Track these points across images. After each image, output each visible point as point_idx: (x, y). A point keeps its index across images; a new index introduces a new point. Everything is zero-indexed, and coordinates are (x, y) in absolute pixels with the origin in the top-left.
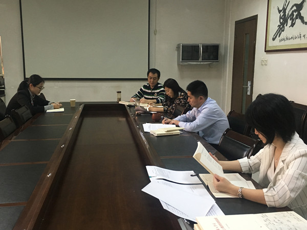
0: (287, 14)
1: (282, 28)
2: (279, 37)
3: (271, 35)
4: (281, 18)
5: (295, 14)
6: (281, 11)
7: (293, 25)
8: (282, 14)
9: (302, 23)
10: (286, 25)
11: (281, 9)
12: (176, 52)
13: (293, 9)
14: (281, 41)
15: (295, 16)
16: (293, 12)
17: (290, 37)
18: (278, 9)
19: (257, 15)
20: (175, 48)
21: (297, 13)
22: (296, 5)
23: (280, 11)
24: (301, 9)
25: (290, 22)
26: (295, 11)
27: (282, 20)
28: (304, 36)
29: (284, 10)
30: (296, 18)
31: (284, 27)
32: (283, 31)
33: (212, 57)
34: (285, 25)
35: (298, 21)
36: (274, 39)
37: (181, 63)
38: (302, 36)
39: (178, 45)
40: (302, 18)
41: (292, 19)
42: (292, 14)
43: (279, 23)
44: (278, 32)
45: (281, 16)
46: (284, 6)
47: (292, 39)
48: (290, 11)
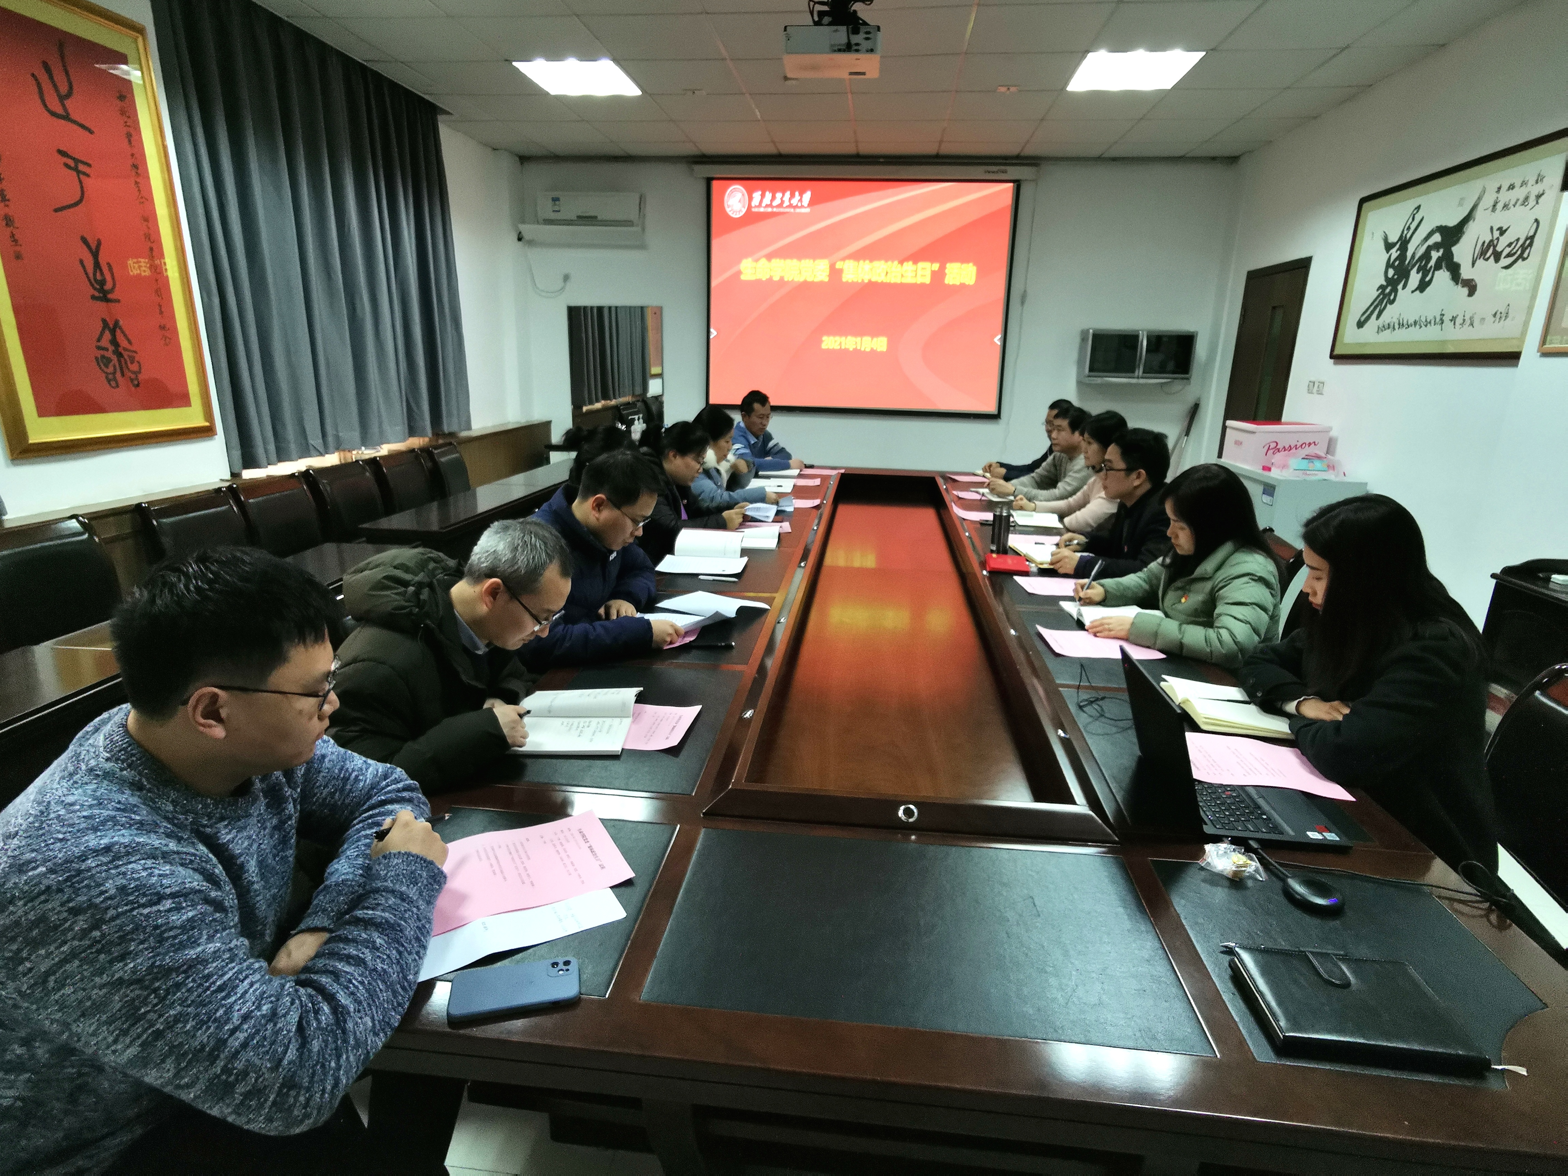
0: (1409, 254)
1: (1390, 294)
2: (1377, 319)
3: (1353, 314)
4: (1389, 265)
5: (1436, 255)
6: (1394, 245)
7: (1423, 286)
8: (1394, 253)
9: (1451, 283)
10: (1404, 287)
13: (1430, 242)
14: (1381, 329)
15: (1432, 263)
16: (1429, 249)
17: (1411, 321)
18: (1386, 239)
20: (1073, 343)
21: (1440, 254)
22: (1440, 229)
23: (1389, 246)
24: (1456, 243)
25: (1415, 278)
26: (1436, 247)
27: (1391, 272)
28: (1454, 319)
29: (1404, 242)
30: (1438, 267)
31: (1396, 293)
32: (1392, 302)
34: (1400, 287)
35: (1442, 277)
36: (1361, 325)
37: (1087, 380)
38: (1447, 318)
39: (1082, 332)
40: (1454, 270)
41: (1424, 271)
42: (1427, 255)
43: (1383, 278)
44: (1375, 304)
45: (1392, 260)
46: (1406, 232)
47: (1417, 326)
48: (1420, 246)
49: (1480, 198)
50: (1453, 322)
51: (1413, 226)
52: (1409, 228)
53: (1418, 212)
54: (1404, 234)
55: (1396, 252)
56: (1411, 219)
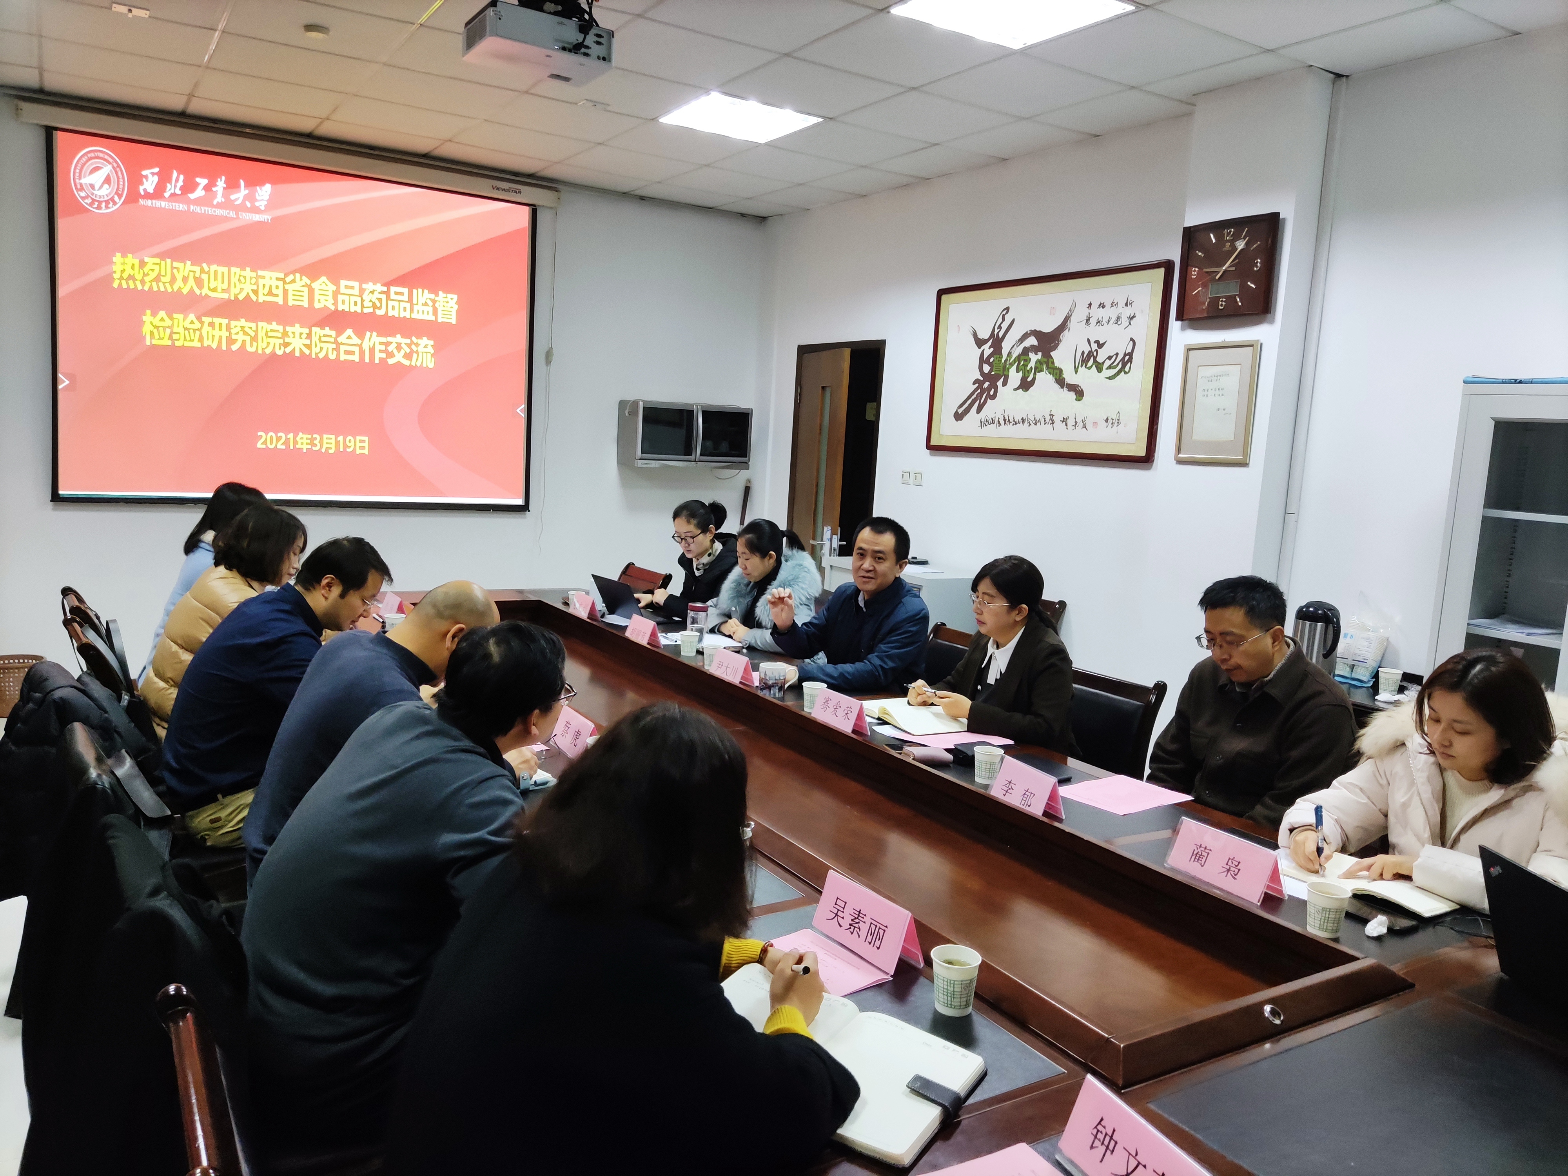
0: (1005, 352)
1: (987, 388)
3: (947, 407)
4: (982, 360)
6: (986, 341)
7: (1026, 385)
8: (986, 349)
9: (1057, 386)
10: (1005, 384)
11: (984, 334)
13: (1027, 344)
14: (985, 424)
15: (1032, 364)
16: (1026, 351)
18: (975, 335)
22: (1035, 333)
23: (980, 343)
24: (1055, 348)
25: (1015, 377)
26: (1034, 349)
27: (986, 368)
28: (1065, 420)
29: (997, 342)
30: (1038, 369)
32: (993, 397)
34: (1000, 383)
35: (1044, 379)
36: (958, 417)
37: (640, 464)
38: (1056, 418)
41: (1024, 371)
42: (1024, 356)
43: (979, 373)
44: (973, 397)
45: (985, 356)
46: (997, 331)
47: (1026, 423)
48: (1016, 346)
49: (1071, 311)
50: (1064, 423)
51: (1005, 326)
52: (1000, 327)
53: (1007, 313)
54: (996, 333)
55: (989, 348)
56: (1000, 320)
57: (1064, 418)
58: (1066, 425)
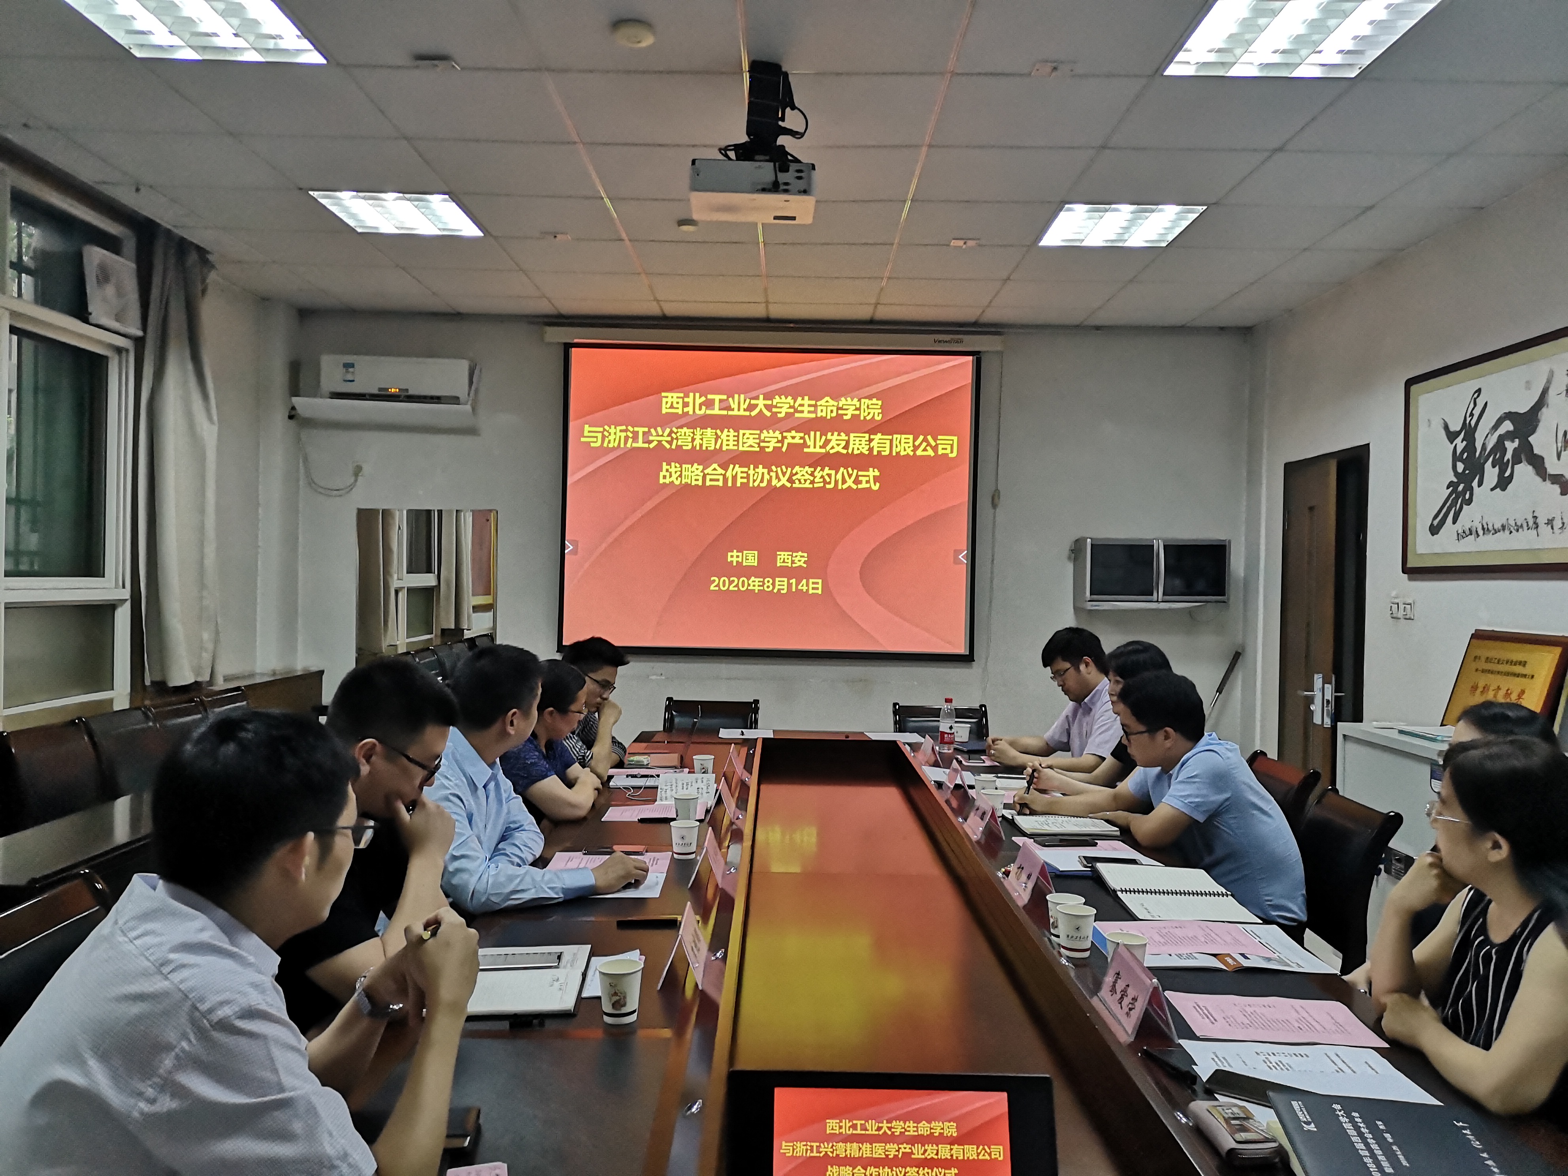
0: (1479, 446)
1: (1464, 492)
2: (1455, 521)
3: (1422, 519)
4: (1456, 458)
5: (1511, 446)
6: (1457, 434)
7: (1503, 483)
8: (1460, 444)
9: (1538, 479)
10: (1480, 484)
11: (1455, 426)
12: (1070, 567)
13: (1502, 430)
14: (1460, 536)
15: (1509, 456)
16: (1501, 439)
17: (1498, 526)
18: (1446, 427)
19: (1368, 444)
20: (1066, 552)
21: (1516, 443)
22: (1509, 416)
23: (1452, 436)
24: (1533, 432)
25: (1491, 474)
26: (1510, 436)
27: (1460, 467)
28: (1550, 522)
29: (1469, 432)
30: (1517, 460)
31: (1471, 490)
32: (1469, 502)
33: (1201, 585)
34: (1475, 484)
35: (1524, 471)
36: (1434, 530)
37: (1089, 606)
38: (1542, 521)
39: (1077, 541)
40: (1538, 463)
41: (1501, 464)
42: (1500, 446)
43: (1453, 474)
44: (1448, 504)
45: (1459, 451)
46: (1468, 419)
47: (1506, 531)
48: (1489, 435)
49: (1549, 382)
50: (1550, 526)
51: (1477, 413)
52: (1472, 415)
53: (1478, 396)
54: (1468, 422)
55: (1462, 442)
56: (1472, 405)
57: (1548, 520)
58: (1552, 528)
